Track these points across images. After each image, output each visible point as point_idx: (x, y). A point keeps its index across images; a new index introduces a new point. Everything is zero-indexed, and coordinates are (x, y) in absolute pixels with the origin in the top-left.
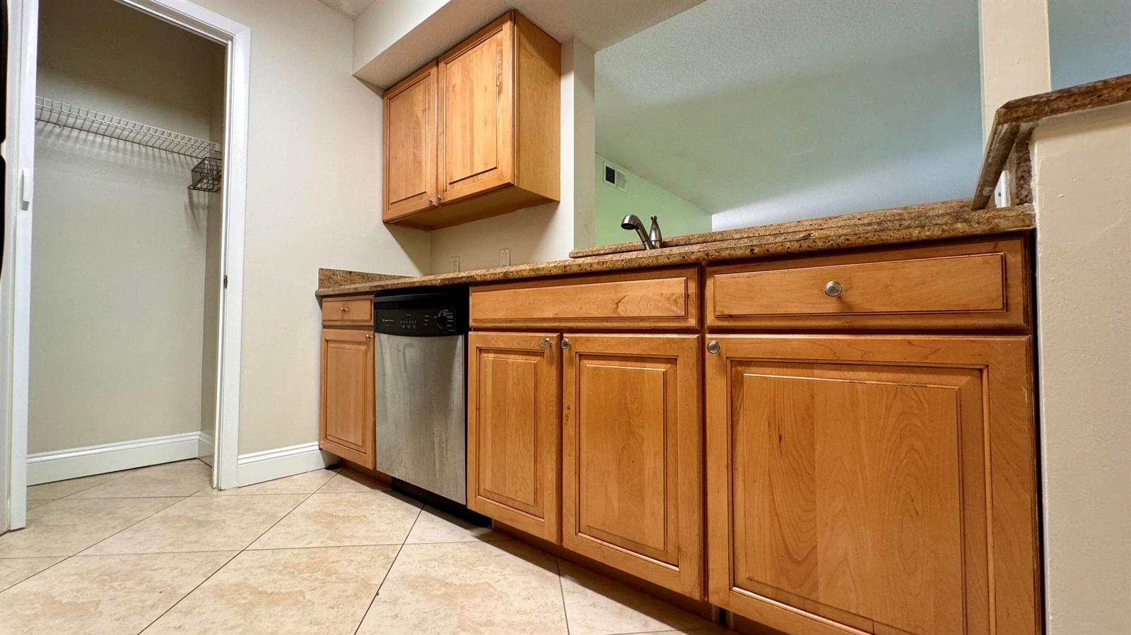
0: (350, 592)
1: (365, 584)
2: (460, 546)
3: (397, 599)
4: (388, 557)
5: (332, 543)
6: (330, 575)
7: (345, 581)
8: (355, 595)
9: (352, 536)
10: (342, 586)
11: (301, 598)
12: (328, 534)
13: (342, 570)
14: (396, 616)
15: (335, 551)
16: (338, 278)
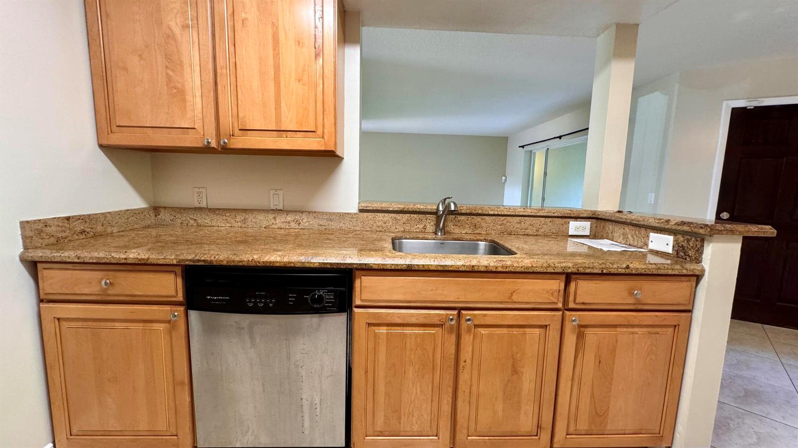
16: (52, 230)
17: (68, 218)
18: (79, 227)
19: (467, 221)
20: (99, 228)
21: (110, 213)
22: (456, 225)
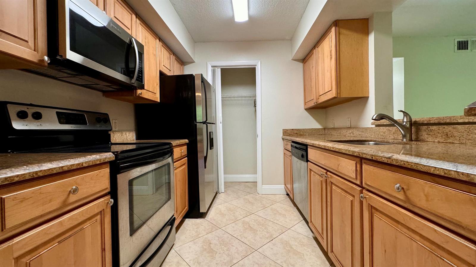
0: (266, 236)
1: (271, 236)
2: (305, 237)
3: (275, 244)
4: (282, 231)
5: (272, 220)
6: (265, 229)
7: (268, 232)
8: (267, 238)
9: (278, 220)
10: (266, 233)
11: (256, 232)
12: (273, 217)
13: (269, 229)
14: (272, 249)
15: (271, 223)
16: (289, 132)
17: (293, 129)
18: (296, 132)
19: (438, 131)
20: (302, 133)
21: (306, 129)
22: (429, 135)
